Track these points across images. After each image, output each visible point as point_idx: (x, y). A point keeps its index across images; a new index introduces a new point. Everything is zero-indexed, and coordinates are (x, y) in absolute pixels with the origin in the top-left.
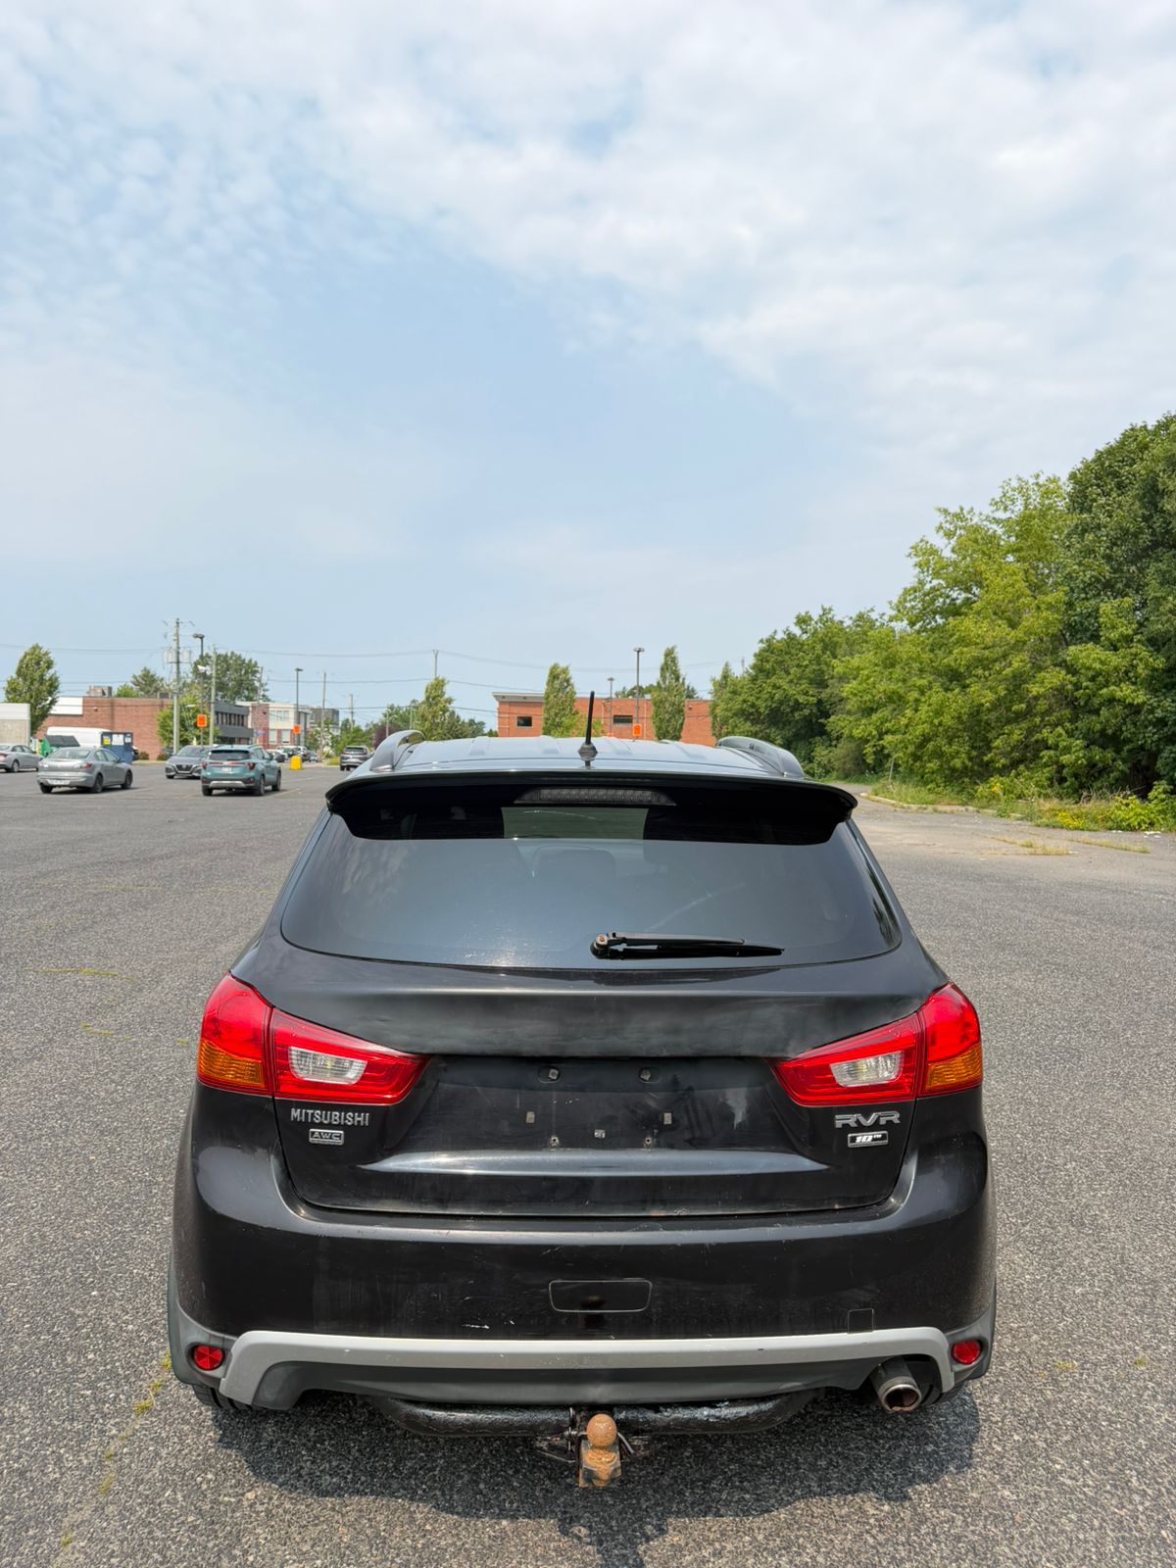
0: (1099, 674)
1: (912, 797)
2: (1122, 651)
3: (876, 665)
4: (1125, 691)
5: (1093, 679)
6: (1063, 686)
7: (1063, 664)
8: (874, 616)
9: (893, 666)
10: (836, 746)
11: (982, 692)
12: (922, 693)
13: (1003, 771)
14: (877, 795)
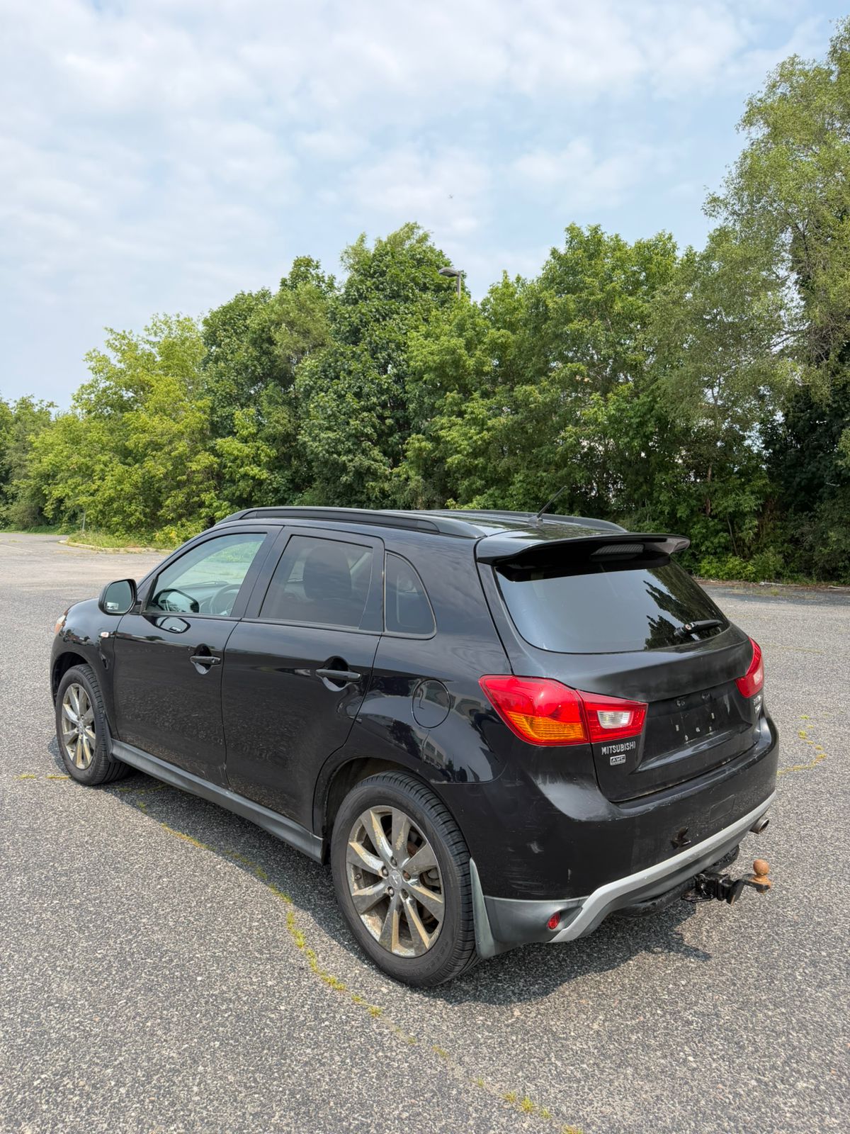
0: (236, 458)
1: (107, 543)
2: (250, 444)
3: (66, 443)
4: (254, 470)
5: (233, 461)
6: (211, 465)
7: (213, 451)
8: (34, 401)
9: (78, 443)
10: (12, 504)
11: (157, 467)
12: (106, 466)
13: (171, 522)
14: (75, 542)
